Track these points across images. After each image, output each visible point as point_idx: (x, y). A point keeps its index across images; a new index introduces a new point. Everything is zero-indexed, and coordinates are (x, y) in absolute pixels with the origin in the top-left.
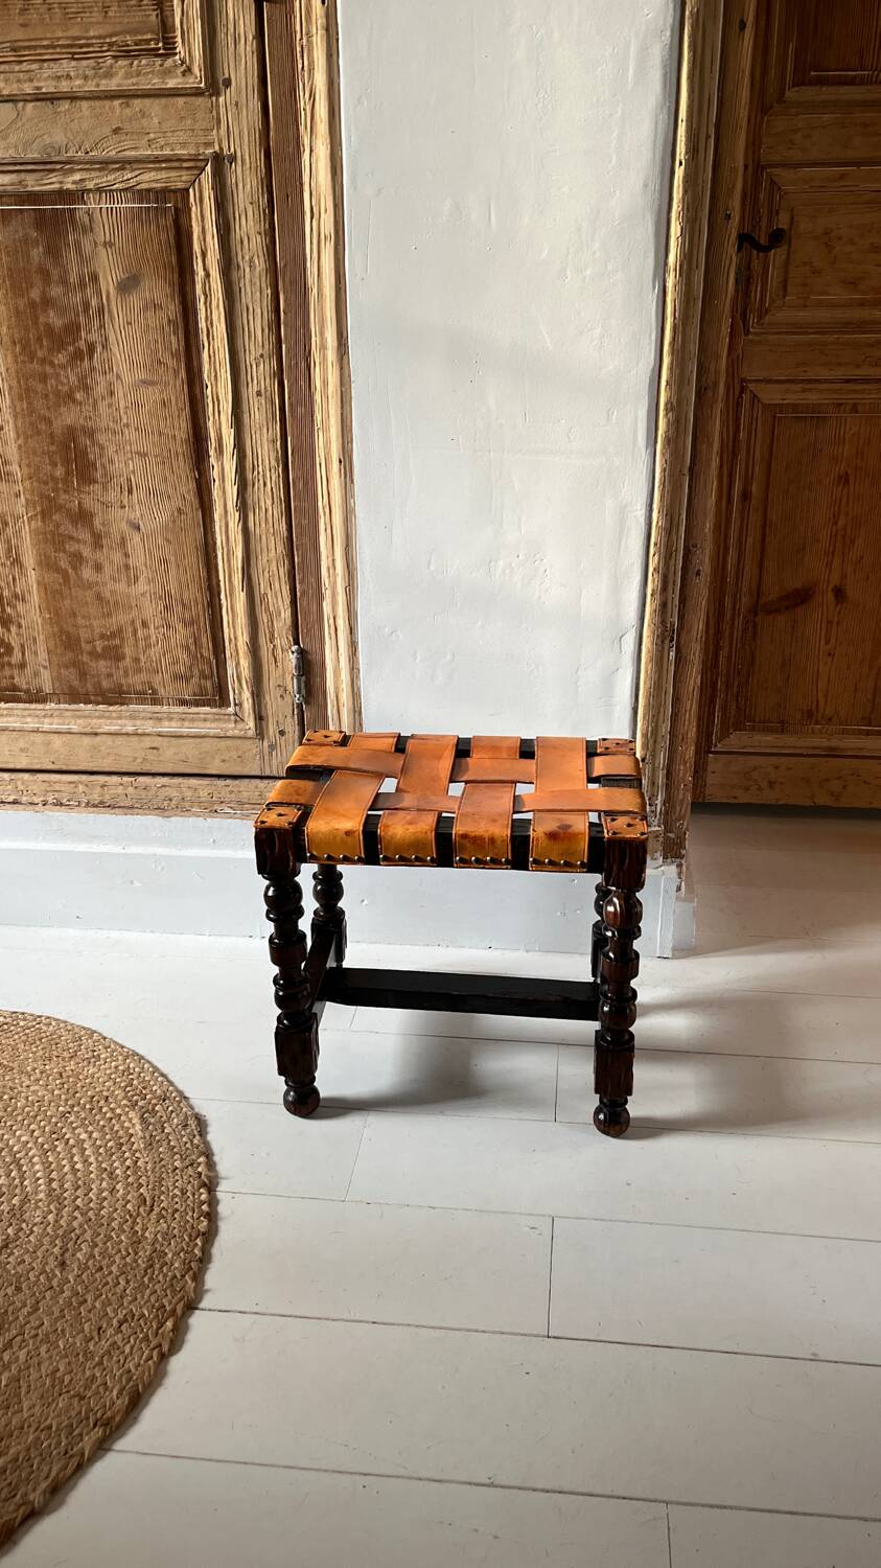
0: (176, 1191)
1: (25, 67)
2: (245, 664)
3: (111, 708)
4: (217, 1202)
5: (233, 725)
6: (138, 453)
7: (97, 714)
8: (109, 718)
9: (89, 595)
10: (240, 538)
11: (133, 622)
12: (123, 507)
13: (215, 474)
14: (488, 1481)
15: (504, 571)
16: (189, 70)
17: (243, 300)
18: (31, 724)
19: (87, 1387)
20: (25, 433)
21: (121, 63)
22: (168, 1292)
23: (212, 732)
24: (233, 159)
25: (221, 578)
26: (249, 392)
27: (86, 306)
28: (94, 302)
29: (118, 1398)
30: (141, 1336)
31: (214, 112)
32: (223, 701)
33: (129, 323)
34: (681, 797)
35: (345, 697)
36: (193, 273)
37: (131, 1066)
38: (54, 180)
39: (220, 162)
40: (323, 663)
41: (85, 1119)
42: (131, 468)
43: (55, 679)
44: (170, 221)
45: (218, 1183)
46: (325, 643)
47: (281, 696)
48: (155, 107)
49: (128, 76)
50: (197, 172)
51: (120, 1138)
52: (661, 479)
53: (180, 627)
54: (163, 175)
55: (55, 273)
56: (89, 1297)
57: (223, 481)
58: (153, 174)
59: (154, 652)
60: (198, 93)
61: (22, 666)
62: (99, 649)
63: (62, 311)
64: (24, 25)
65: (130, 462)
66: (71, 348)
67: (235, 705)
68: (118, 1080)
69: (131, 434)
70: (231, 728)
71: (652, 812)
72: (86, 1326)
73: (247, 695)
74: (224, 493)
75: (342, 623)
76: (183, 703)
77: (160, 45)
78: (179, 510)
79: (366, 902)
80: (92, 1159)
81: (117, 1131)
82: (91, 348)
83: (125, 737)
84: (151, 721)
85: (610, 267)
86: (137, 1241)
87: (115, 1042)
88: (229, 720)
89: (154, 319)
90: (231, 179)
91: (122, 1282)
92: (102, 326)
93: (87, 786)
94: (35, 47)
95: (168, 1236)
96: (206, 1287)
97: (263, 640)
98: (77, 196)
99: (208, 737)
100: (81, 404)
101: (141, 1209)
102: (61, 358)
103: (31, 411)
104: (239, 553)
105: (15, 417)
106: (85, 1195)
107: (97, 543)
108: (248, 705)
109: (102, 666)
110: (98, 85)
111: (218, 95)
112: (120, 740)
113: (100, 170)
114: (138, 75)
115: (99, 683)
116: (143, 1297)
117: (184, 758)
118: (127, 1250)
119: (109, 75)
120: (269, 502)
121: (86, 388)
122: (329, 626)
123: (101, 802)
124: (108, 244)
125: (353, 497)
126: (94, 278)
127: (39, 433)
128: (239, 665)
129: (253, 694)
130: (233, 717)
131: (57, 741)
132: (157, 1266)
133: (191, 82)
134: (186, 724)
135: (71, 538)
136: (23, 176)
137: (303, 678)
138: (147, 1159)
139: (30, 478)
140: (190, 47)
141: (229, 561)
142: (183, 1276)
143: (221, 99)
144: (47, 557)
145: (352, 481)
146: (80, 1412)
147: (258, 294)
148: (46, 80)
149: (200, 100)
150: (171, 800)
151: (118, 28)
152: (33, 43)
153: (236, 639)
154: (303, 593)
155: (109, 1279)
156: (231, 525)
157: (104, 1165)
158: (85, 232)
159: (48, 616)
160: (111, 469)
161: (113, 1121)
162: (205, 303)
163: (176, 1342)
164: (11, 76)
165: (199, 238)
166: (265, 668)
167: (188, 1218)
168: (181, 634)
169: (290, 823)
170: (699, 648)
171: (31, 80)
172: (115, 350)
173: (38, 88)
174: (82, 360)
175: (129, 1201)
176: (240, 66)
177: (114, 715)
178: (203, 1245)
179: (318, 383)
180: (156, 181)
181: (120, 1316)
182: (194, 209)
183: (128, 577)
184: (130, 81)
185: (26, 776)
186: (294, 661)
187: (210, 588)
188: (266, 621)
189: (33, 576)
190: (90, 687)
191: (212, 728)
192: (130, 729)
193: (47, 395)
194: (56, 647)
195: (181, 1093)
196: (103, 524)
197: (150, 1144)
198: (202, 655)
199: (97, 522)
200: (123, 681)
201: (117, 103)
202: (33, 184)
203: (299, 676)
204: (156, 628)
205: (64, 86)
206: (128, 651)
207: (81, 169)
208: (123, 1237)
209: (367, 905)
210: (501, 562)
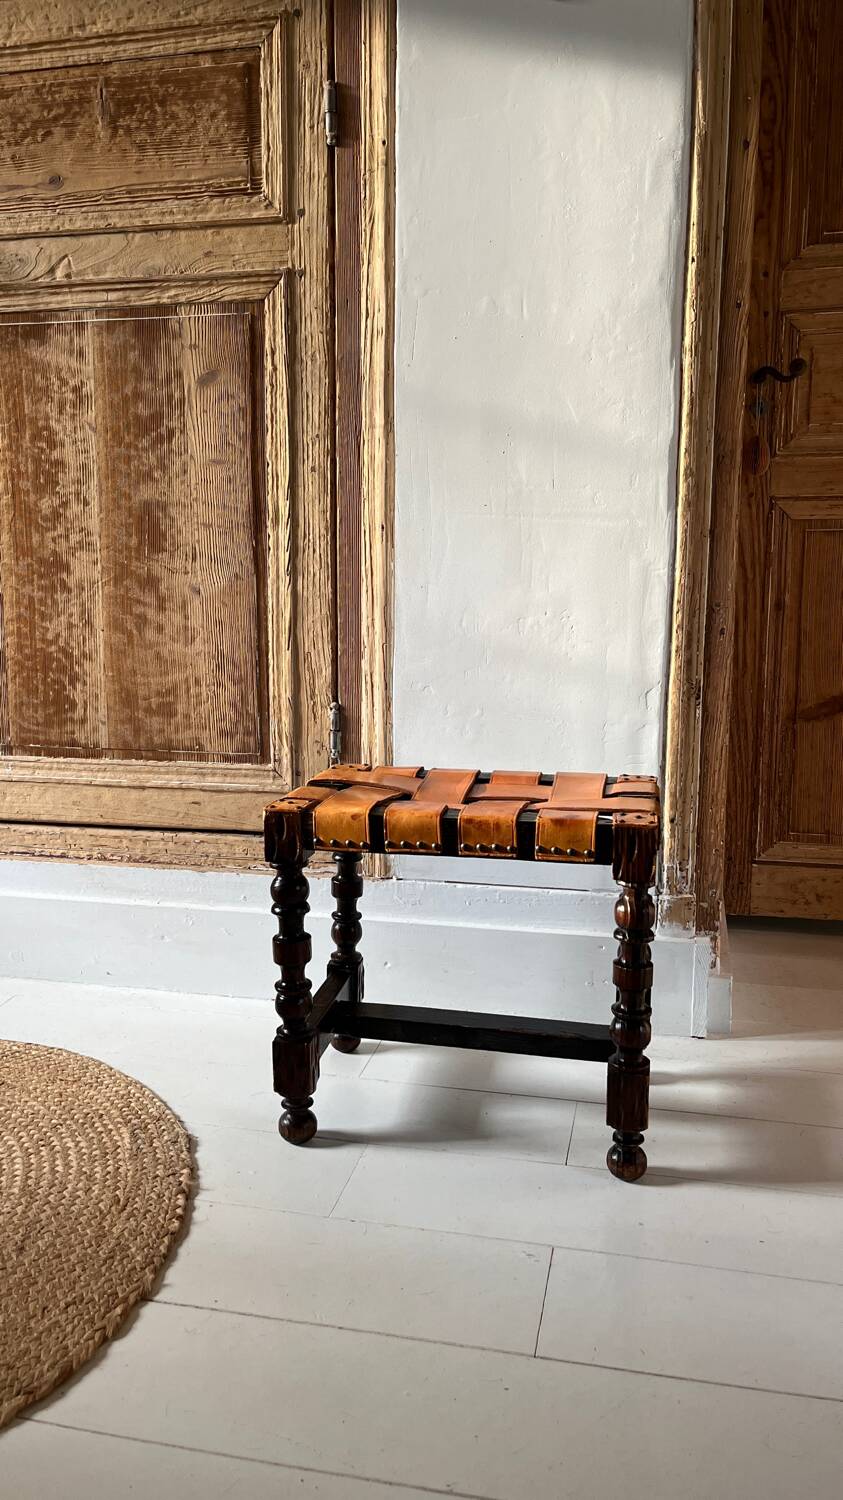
0: (153, 1195)
1: (137, 205)
2: (286, 720)
3: (160, 763)
4: (194, 1209)
5: (272, 781)
6: (204, 524)
7: (147, 769)
8: (159, 773)
9: (151, 654)
10: (289, 600)
11: (187, 680)
12: (186, 573)
13: (271, 543)
14: (445, 1488)
15: (532, 627)
16: (270, 205)
17: (304, 389)
18: (86, 777)
19: (17, 1358)
20: (107, 507)
21: (215, 201)
22: (124, 1281)
23: (251, 787)
24: (303, 273)
25: (270, 639)
26: (305, 469)
27: (170, 397)
28: (177, 395)
29: (48, 1370)
30: (87, 1317)
31: (290, 237)
32: (264, 758)
33: (205, 411)
34: (713, 863)
35: (378, 752)
36: (263, 368)
37: (132, 1091)
38: (153, 296)
39: (291, 275)
40: (359, 718)
41: (76, 1131)
42: (197, 538)
43: (113, 734)
44: (247, 327)
45: (197, 1194)
46: (361, 700)
47: (318, 752)
48: (240, 234)
49: (220, 211)
50: (272, 286)
51: (107, 1148)
52: (682, 539)
53: (229, 685)
54: (244, 288)
55: (146, 373)
56: (40, 1280)
57: (278, 549)
58: (236, 288)
59: (204, 709)
60: (276, 221)
61: (83, 721)
62: (154, 706)
63: (150, 403)
64: (138, 173)
65: (196, 533)
66: (154, 434)
67: (275, 761)
68: (117, 1101)
69: (199, 508)
70: (270, 784)
71: (683, 877)
72: (31, 1306)
73: (286, 750)
74: (278, 560)
75: (378, 679)
76: (227, 759)
77: (249, 185)
78: (236, 576)
79: (389, 965)
80: (74, 1164)
81: (105, 1143)
82: (171, 433)
83: (170, 791)
84: (196, 777)
85: (631, 349)
86: (101, 1236)
87: (119, 1072)
88: (268, 776)
89: (225, 408)
90: (300, 290)
91: (78, 1270)
92: (182, 414)
93: (130, 840)
94: (146, 190)
95: (136, 1233)
96: (166, 1282)
97: (304, 697)
98: (172, 308)
99: (248, 792)
100: (157, 481)
101: (113, 1208)
102: (145, 442)
103: (115, 488)
104: (287, 615)
105: (101, 494)
106: (59, 1192)
107: (161, 608)
108: (286, 761)
109: (155, 722)
110: (195, 218)
111: (294, 223)
112: (165, 794)
113: (191, 286)
114: (229, 209)
115: (151, 738)
116: (96, 1284)
117: (222, 813)
118: (90, 1242)
119: (204, 210)
120: (317, 567)
121: (164, 468)
122: (366, 683)
123: (143, 858)
124: (193, 347)
125: (393, 560)
126: (179, 375)
127: (119, 508)
128: (281, 721)
129: (291, 748)
130: (271, 773)
131: (107, 794)
132: (118, 1258)
133: (272, 213)
134: (228, 779)
135: (139, 602)
136: (128, 293)
137: (340, 734)
138: (129, 1168)
139: (107, 548)
140: (273, 186)
141: (278, 622)
142: (143, 1269)
143: (296, 226)
144: (116, 620)
145: (393, 547)
146: (6, 1380)
147: (317, 383)
148: (153, 215)
149: (279, 227)
150: (207, 856)
151: (215, 173)
152: (146, 187)
153: (279, 696)
154: (344, 651)
155: (65, 1266)
156: (282, 589)
157: (84, 1169)
158: (174, 337)
159: (110, 674)
160: (180, 539)
161: (103, 1135)
162: (272, 392)
163: (122, 1328)
164: (125, 213)
165: (270, 339)
166: (305, 723)
167: (159, 1218)
168: (230, 691)
169: (299, 807)
170: (725, 707)
171: (141, 216)
172: (191, 434)
173: (145, 222)
174: (162, 443)
175: (102, 1201)
176: (313, 199)
177: (162, 770)
178: (170, 1243)
179: (366, 458)
180: (237, 294)
181: (69, 1299)
182: (267, 316)
183: (186, 637)
184: (221, 215)
185: (75, 830)
186: (332, 717)
187: (259, 648)
188: (308, 678)
189: (101, 636)
190: (142, 742)
191: (252, 784)
192: (175, 783)
193: (129, 475)
194: (115, 703)
195: (177, 1117)
196: (168, 589)
197: (134, 1156)
198: (247, 711)
199: (162, 588)
200: (173, 736)
201: (209, 232)
202: (135, 299)
203: (336, 731)
204: (207, 686)
205: (168, 220)
206: (180, 708)
207: (176, 286)
208: (88, 1231)
209: (390, 968)
210: (530, 621)
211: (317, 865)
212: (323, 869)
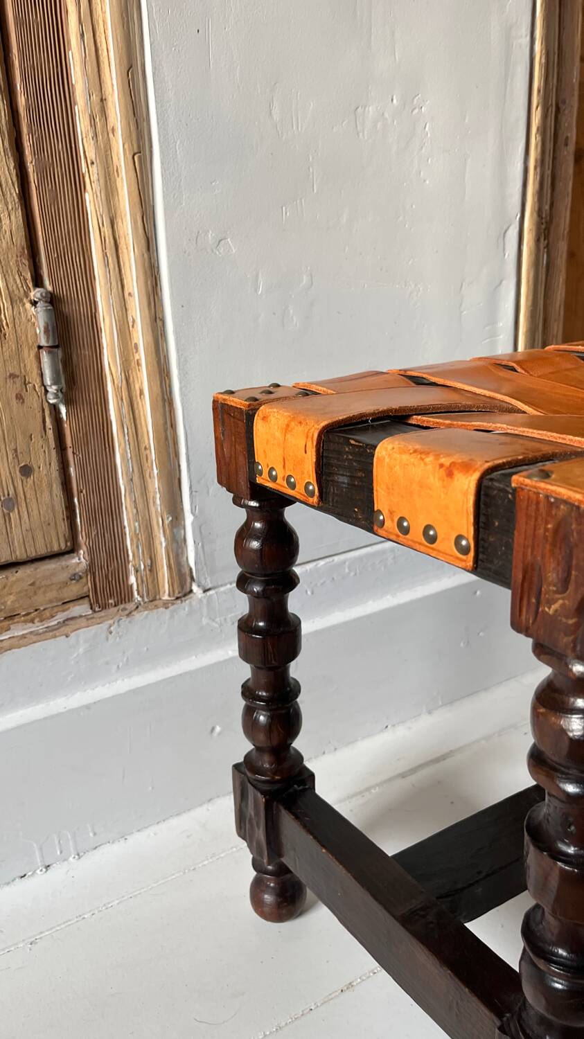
15: (375, 124)
35: (143, 379)
40: (95, 317)
46: (93, 278)
47: (19, 397)
79: (218, 729)
122: (102, 242)
137: (60, 351)
186: (40, 320)
203: (53, 348)
209: (220, 734)
210: (371, 109)
211: (47, 613)
212: (60, 617)
